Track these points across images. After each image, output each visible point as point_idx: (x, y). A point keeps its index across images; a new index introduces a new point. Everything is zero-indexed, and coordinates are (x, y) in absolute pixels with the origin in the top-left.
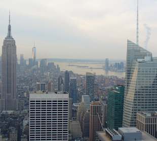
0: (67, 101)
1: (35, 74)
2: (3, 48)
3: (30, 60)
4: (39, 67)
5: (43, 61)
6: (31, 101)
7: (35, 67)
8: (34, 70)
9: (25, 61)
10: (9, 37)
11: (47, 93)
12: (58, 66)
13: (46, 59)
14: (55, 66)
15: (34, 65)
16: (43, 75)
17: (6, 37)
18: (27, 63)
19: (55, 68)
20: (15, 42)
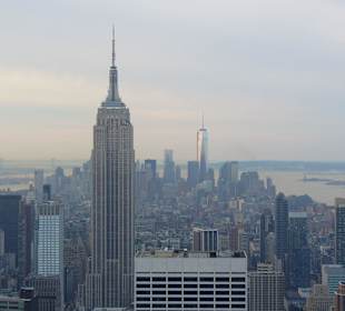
0: (243, 279)
1: (204, 206)
2: (96, 131)
3: (191, 165)
4: (216, 185)
6: (139, 279)
7: (205, 184)
9: (178, 169)
10: (113, 100)
11: (185, 255)
12: (269, 180)
13: (235, 163)
14: (262, 182)
15: (201, 181)
17: (104, 100)
18: (184, 174)
19: (263, 189)
20: (128, 114)
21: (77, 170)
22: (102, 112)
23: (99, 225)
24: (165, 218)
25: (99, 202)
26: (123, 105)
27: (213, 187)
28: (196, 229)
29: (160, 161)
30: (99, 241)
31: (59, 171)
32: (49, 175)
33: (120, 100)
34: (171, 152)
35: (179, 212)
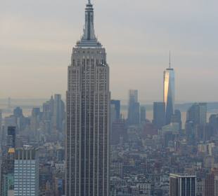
1: (172, 150)
2: (71, 72)
3: (157, 107)
4: (183, 128)
5: (195, 110)
7: (171, 127)
8: (169, 136)
9: (143, 110)
10: (89, 39)
13: (205, 104)
15: (168, 123)
16: (195, 150)
18: (150, 116)
20: (104, 54)
21: (36, 111)
22: (77, 52)
23: (73, 170)
24: (132, 162)
25: (73, 146)
26: (99, 44)
27: (180, 129)
28: (173, 175)
29: (125, 102)
30: (73, 187)
31: (18, 111)
32: (8, 115)
33: (95, 39)
34: (136, 91)
35: (146, 155)
